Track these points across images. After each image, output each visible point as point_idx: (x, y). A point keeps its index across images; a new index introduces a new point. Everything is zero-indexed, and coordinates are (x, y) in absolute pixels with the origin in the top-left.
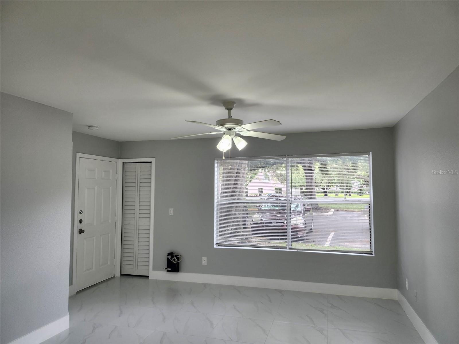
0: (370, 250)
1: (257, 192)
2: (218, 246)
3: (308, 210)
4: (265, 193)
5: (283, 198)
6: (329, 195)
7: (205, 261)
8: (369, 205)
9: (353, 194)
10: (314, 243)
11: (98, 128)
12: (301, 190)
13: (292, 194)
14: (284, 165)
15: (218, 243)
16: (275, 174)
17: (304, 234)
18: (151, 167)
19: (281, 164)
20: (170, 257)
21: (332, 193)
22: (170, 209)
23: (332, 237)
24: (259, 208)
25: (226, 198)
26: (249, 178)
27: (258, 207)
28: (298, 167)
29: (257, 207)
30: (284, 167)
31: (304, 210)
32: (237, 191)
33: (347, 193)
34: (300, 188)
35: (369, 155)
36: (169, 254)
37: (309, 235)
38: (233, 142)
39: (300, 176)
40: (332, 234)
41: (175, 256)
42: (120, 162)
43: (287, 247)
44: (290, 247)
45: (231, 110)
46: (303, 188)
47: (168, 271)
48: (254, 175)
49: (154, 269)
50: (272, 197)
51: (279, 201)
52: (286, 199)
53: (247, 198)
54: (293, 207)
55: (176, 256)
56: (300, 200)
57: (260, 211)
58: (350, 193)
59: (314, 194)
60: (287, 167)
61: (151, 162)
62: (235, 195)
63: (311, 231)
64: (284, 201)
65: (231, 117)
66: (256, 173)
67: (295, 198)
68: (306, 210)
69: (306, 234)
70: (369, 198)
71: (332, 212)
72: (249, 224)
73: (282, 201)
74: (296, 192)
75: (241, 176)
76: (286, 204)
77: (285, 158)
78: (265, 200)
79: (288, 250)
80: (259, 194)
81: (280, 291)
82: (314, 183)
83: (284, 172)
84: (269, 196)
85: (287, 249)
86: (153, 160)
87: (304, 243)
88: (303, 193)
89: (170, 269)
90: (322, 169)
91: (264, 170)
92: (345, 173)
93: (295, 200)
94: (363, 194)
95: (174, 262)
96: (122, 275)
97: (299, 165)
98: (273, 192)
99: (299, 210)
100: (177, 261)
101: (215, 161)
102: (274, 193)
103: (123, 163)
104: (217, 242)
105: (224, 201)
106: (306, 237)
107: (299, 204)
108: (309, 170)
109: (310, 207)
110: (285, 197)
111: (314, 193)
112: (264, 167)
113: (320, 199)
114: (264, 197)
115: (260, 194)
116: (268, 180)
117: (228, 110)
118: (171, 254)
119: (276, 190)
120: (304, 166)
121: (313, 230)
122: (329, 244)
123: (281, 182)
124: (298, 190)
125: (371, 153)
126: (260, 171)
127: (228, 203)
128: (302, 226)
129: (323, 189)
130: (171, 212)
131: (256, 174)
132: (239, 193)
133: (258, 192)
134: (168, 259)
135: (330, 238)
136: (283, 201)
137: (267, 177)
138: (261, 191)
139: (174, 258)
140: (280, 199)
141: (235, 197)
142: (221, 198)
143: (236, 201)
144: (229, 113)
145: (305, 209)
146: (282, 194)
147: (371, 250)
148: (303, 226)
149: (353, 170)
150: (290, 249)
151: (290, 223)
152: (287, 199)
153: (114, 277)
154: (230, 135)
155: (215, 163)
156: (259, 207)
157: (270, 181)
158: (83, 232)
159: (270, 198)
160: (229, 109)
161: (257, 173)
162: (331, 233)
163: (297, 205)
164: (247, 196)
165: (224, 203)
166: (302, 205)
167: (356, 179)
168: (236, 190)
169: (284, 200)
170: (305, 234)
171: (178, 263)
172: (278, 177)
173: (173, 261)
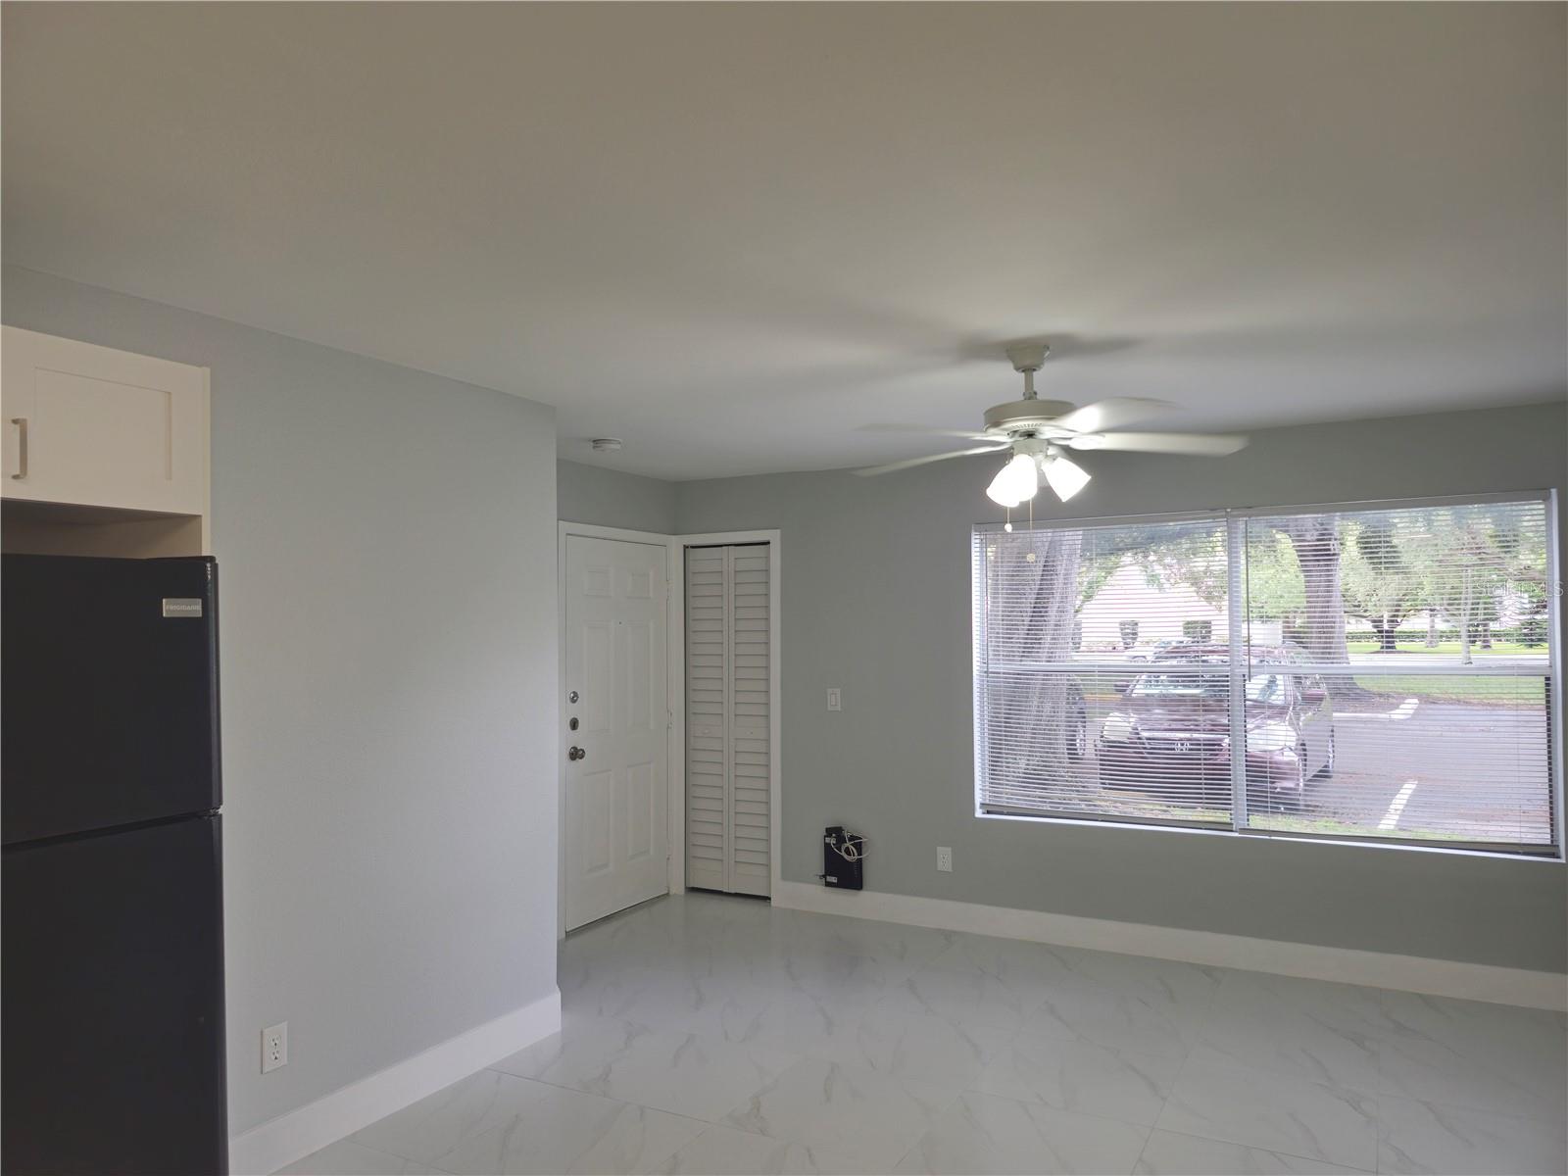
0: (1549, 842)
1: (1115, 635)
2: (988, 812)
3: (1312, 700)
4: (1146, 639)
5: (1215, 657)
6: (1399, 645)
7: (945, 858)
8: (1548, 679)
9: (1500, 640)
10: (1335, 819)
11: (618, 447)
12: (1289, 627)
13: (1251, 642)
14: (1218, 536)
15: (987, 802)
16: (1183, 571)
17: (1298, 785)
18: (768, 558)
19: (1209, 535)
20: (833, 841)
21: (1411, 636)
22: (830, 691)
23: (1406, 797)
24: (1125, 691)
25: (1009, 657)
26: (1085, 583)
27: (1121, 690)
28: (1273, 542)
29: (1116, 686)
30: (1219, 544)
31: (1296, 698)
32: (1047, 634)
33: (1475, 636)
34: (1284, 622)
35: (1546, 499)
36: (829, 832)
37: (1318, 791)
38: (1042, 477)
39: (1284, 576)
40: (1408, 789)
41: (850, 840)
42: (676, 543)
43: (1232, 824)
44: (1243, 824)
45: (1034, 370)
46: (1294, 622)
47: (828, 884)
48: (1103, 574)
49: (785, 877)
50: (1177, 652)
51: (1202, 666)
52: (1226, 658)
53: (1076, 656)
54: (1254, 688)
55: (852, 838)
56: (1282, 663)
57: (1128, 703)
58: (1485, 636)
59: (1340, 643)
60: (1230, 543)
61: (768, 543)
62: (1040, 648)
63: (1324, 774)
64: (1221, 666)
65: (1035, 393)
66: (1111, 568)
67: (1264, 656)
68: (1303, 699)
69: (1306, 785)
70: (1547, 656)
71: (1409, 706)
72: (1089, 745)
73: (1210, 666)
74: (1265, 634)
75: (1059, 582)
76: (1227, 676)
77: (1222, 517)
78: (1149, 664)
79: (1236, 835)
80: (1122, 644)
81: (1208, 971)
82: (1337, 599)
83: (1220, 560)
84: (1161, 649)
85: (1232, 831)
86: (773, 536)
87: (1295, 817)
88: (1294, 637)
89: (834, 880)
90: (1371, 548)
91: (1140, 556)
92: (1469, 559)
93: (1264, 663)
94: (1539, 640)
95: (846, 856)
96: (693, 890)
97: (1278, 536)
98: (1176, 636)
99: (1277, 699)
100: (856, 854)
101: (973, 533)
102: (1181, 639)
103: (686, 547)
104: (985, 800)
105: (1001, 667)
106: (1306, 795)
107: (1278, 677)
108: (1319, 555)
109: (1323, 690)
110: (1226, 651)
111: (1339, 637)
112: (1140, 547)
113: (1362, 658)
114: (1145, 651)
115: (1125, 643)
116: (1157, 591)
117: (1023, 371)
118: (835, 832)
119: (1189, 627)
120: (1299, 537)
121: (1334, 772)
122: (1394, 822)
123: (1207, 598)
124: (1278, 626)
125: (1554, 491)
126: (1127, 558)
127: (1014, 674)
128: (1291, 757)
129: (1377, 622)
130: (834, 700)
131: (1109, 572)
132: (1052, 639)
133: (1120, 635)
134: (827, 846)
135: (1398, 801)
136: (1214, 666)
137: (1153, 579)
138: (1130, 632)
139: (848, 844)
140: (1203, 661)
141: (1038, 652)
142: (995, 655)
143: (1043, 665)
144: (1029, 383)
145: (1303, 694)
146: (1213, 642)
147: (1552, 842)
148: (1296, 759)
149: (1498, 550)
150: (1243, 830)
151: (1241, 746)
152: (1232, 660)
153: (668, 894)
154: (1031, 452)
155: (973, 541)
156: (1128, 686)
157: (1166, 592)
158: (582, 757)
159: (1167, 658)
160: (1028, 370)
161: (1117, 566)
162: (1406, 786)
163: (1272, 682)
164: (1079, 648)
165: (1004, 673)
166: (1291, 681)
167: (1510, 584)
168: (1042, 630)
169: (1220, 663)
170: (1301, 784)
171: (860, 861)
172: (1195, 580)
173: (843, 854)
